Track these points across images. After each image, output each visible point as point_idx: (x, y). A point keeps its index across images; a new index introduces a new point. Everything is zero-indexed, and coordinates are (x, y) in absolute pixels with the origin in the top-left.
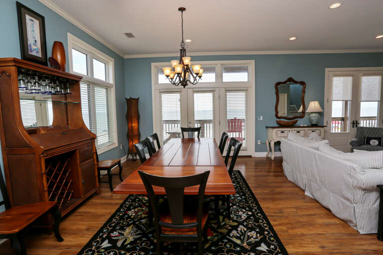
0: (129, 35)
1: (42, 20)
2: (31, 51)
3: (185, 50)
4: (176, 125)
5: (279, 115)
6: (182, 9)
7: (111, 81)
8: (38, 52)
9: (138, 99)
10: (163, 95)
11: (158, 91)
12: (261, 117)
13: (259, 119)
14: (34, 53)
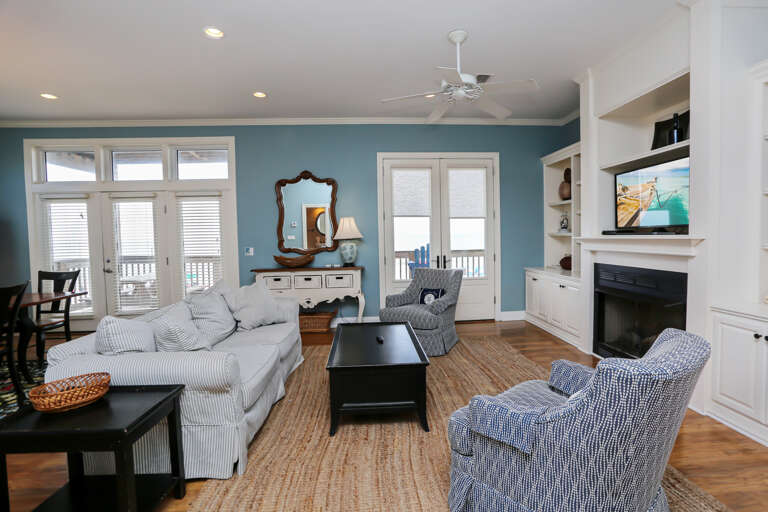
4: (147, 265)
5: (286, 245)
10: (52, 205)
12: (252, 250)
13: (247, 254)
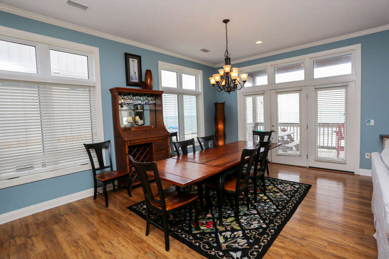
0: (205, 51)
1: (139, 58)
2: (132, 79)
3: (229, 58)
6: (226, 21)
7: (200, 90)
8: (136, 79)
9: (224, 103)
10: (247, 98)
11: (242, 94)
12: (372, 121)
13: (368, 124)
14: (134, 81)
